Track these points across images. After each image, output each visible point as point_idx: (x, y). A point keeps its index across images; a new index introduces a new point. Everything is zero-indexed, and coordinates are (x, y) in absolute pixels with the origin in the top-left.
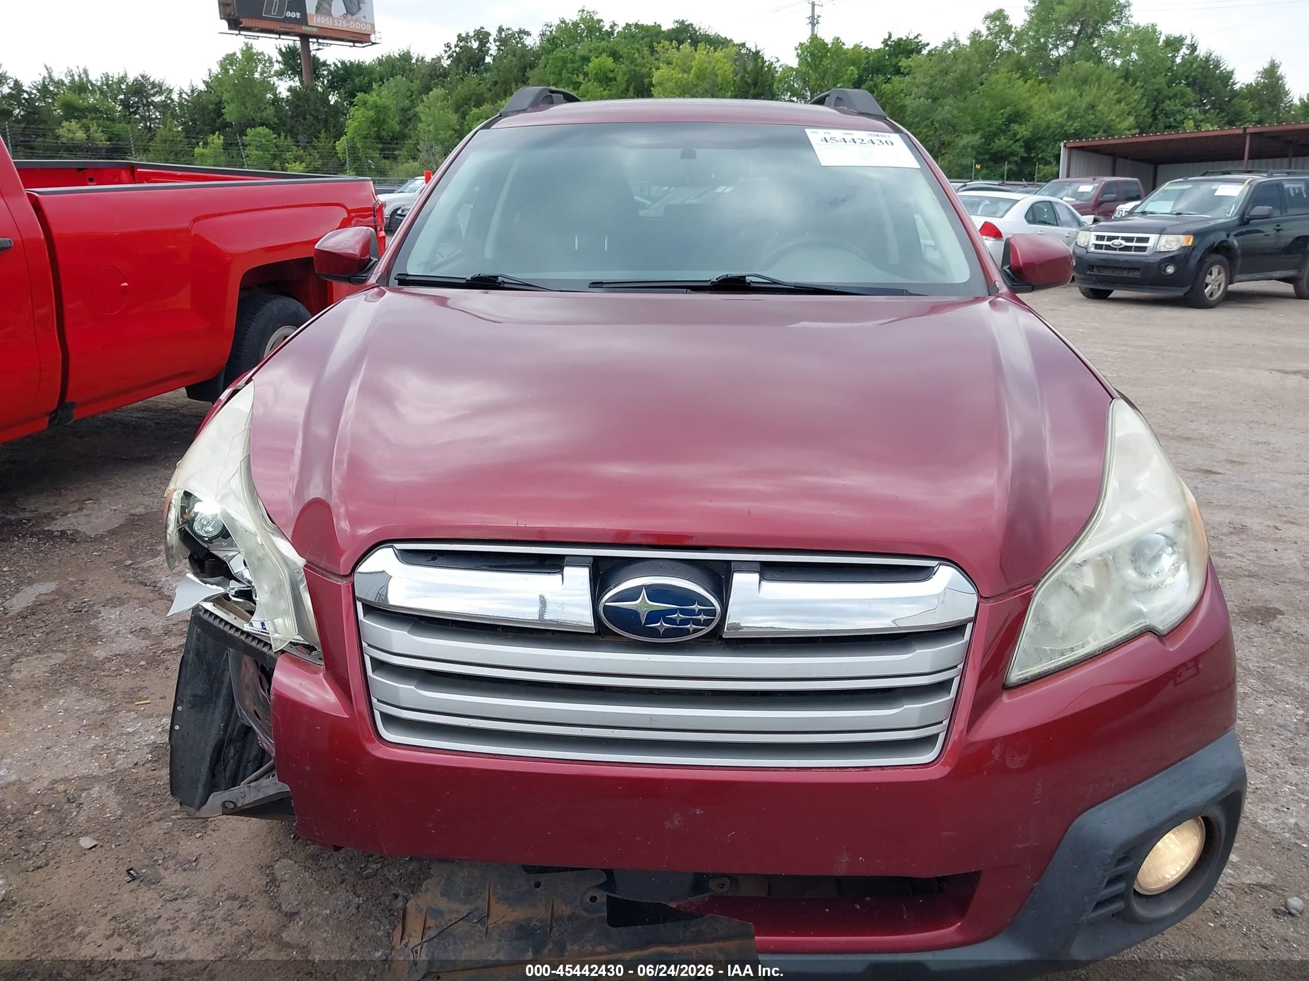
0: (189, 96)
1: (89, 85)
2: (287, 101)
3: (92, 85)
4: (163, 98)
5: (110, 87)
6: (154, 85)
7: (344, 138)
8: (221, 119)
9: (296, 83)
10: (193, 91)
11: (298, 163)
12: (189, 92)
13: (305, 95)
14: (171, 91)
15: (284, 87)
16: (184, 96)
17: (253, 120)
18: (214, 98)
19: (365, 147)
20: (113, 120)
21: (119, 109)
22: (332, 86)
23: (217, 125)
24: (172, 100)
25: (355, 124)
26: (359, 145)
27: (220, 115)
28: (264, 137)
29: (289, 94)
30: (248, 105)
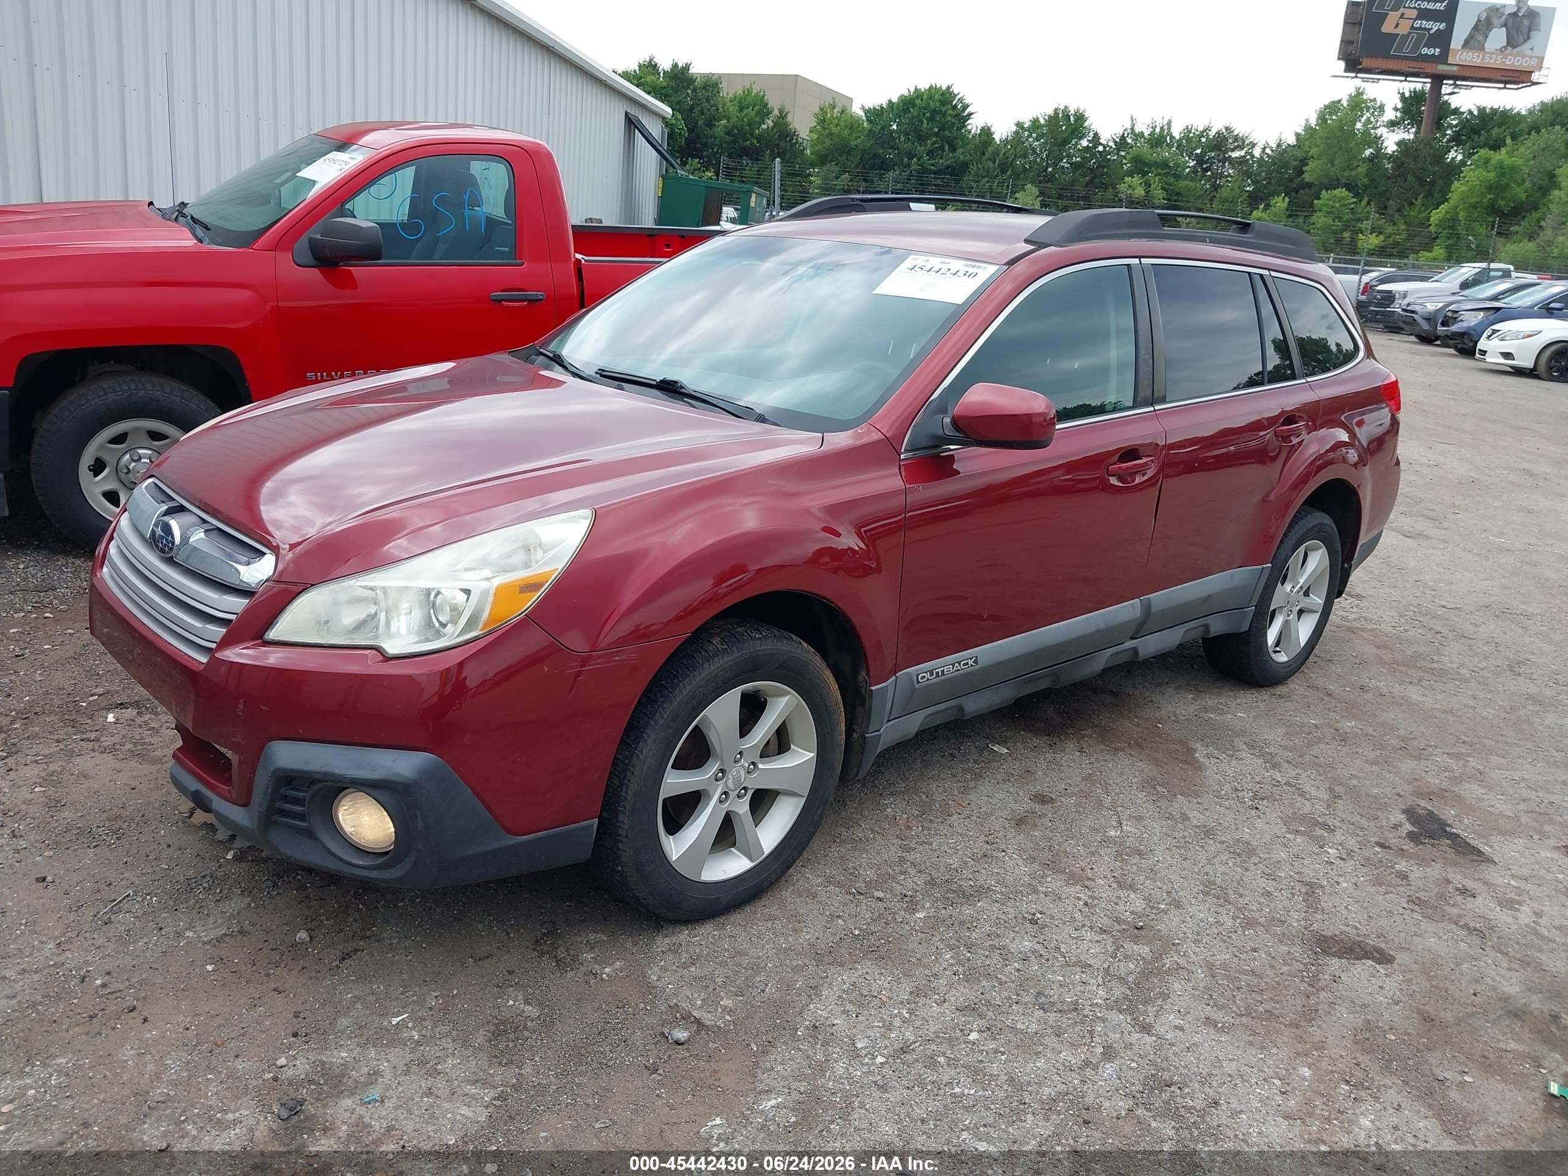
0: (1273, 151)
1: (1168, 138)
2: (1391, 156)
3: (1172, 137)
4: (1243, 153)
5: (1190, 140)
6: (1236, 138)
7: (1444, 207)
8: (1300, 179)
9: (1409, 136)
10: (1279, 145)
11: (1374, 235)
12: (1274, 146)
13: (1416, 150)
14: (1253, 145)
15: (1391, 141)
16: (1268, 151)
17: (1338, 179)
18: (1300, 154)
19: (1470, 219)
20: (1178, 177)
21: (1191, 165)
22: (1457, 139)
23: (1294, 185)
24: (1253, 156)
25: (1464, 188)
26: (1462, 216)
27: (1300, 173)
28: (1339, 202)
29: (1395, 148)
30: (1337, 162)
